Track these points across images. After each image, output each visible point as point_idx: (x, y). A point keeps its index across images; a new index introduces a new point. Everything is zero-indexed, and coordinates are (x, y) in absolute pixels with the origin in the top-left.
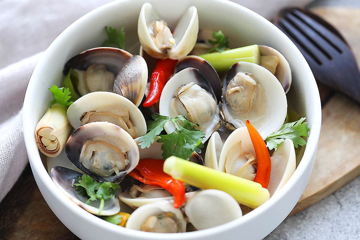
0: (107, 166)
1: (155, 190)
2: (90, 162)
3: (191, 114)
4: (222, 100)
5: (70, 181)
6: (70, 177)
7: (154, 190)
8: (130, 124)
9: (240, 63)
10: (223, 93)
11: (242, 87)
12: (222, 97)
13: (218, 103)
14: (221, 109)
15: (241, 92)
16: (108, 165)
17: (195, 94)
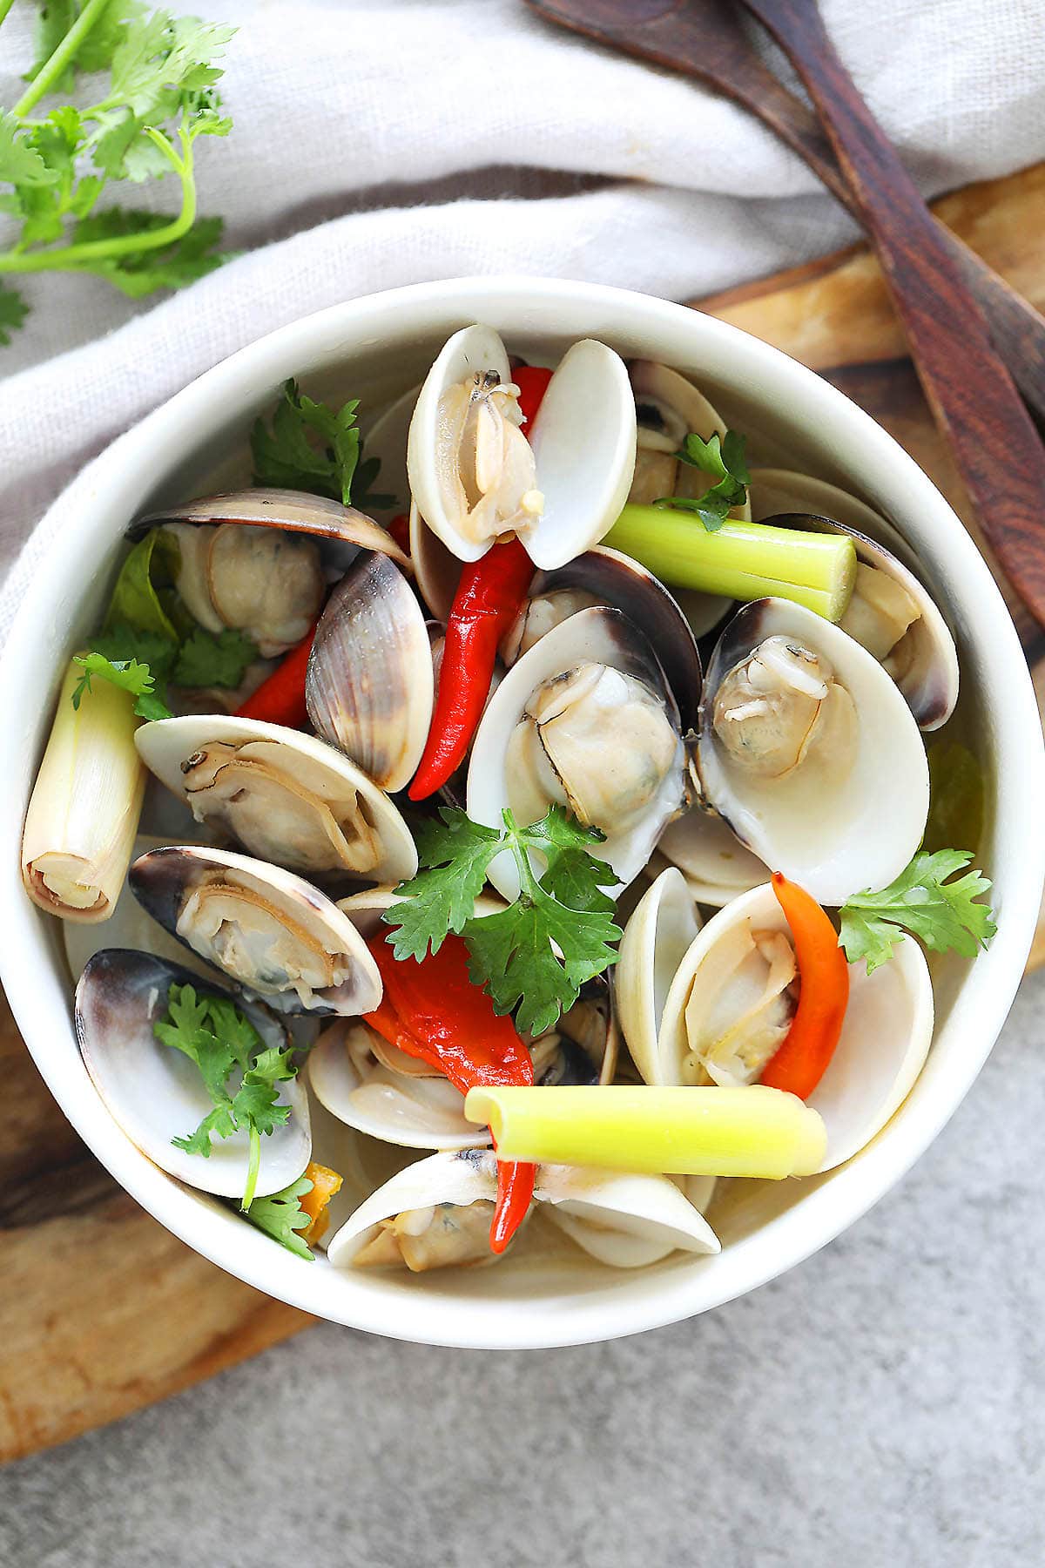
0: (269, 975)
1: (435, 1077)
2: (213, 946)
3: (580, 804)
4: (700, 720)
5: (140, 999)
6: (141, 984)
7: (430, 1077)
8: (359, 824)
9: (775, 601)
10: (707, 694)
11: (775, 705)
12: (700, 709)
13: (684, 733)
14: (692, 750)
15: (768, 720)
16: (275, 974)
17: (603, 722)
